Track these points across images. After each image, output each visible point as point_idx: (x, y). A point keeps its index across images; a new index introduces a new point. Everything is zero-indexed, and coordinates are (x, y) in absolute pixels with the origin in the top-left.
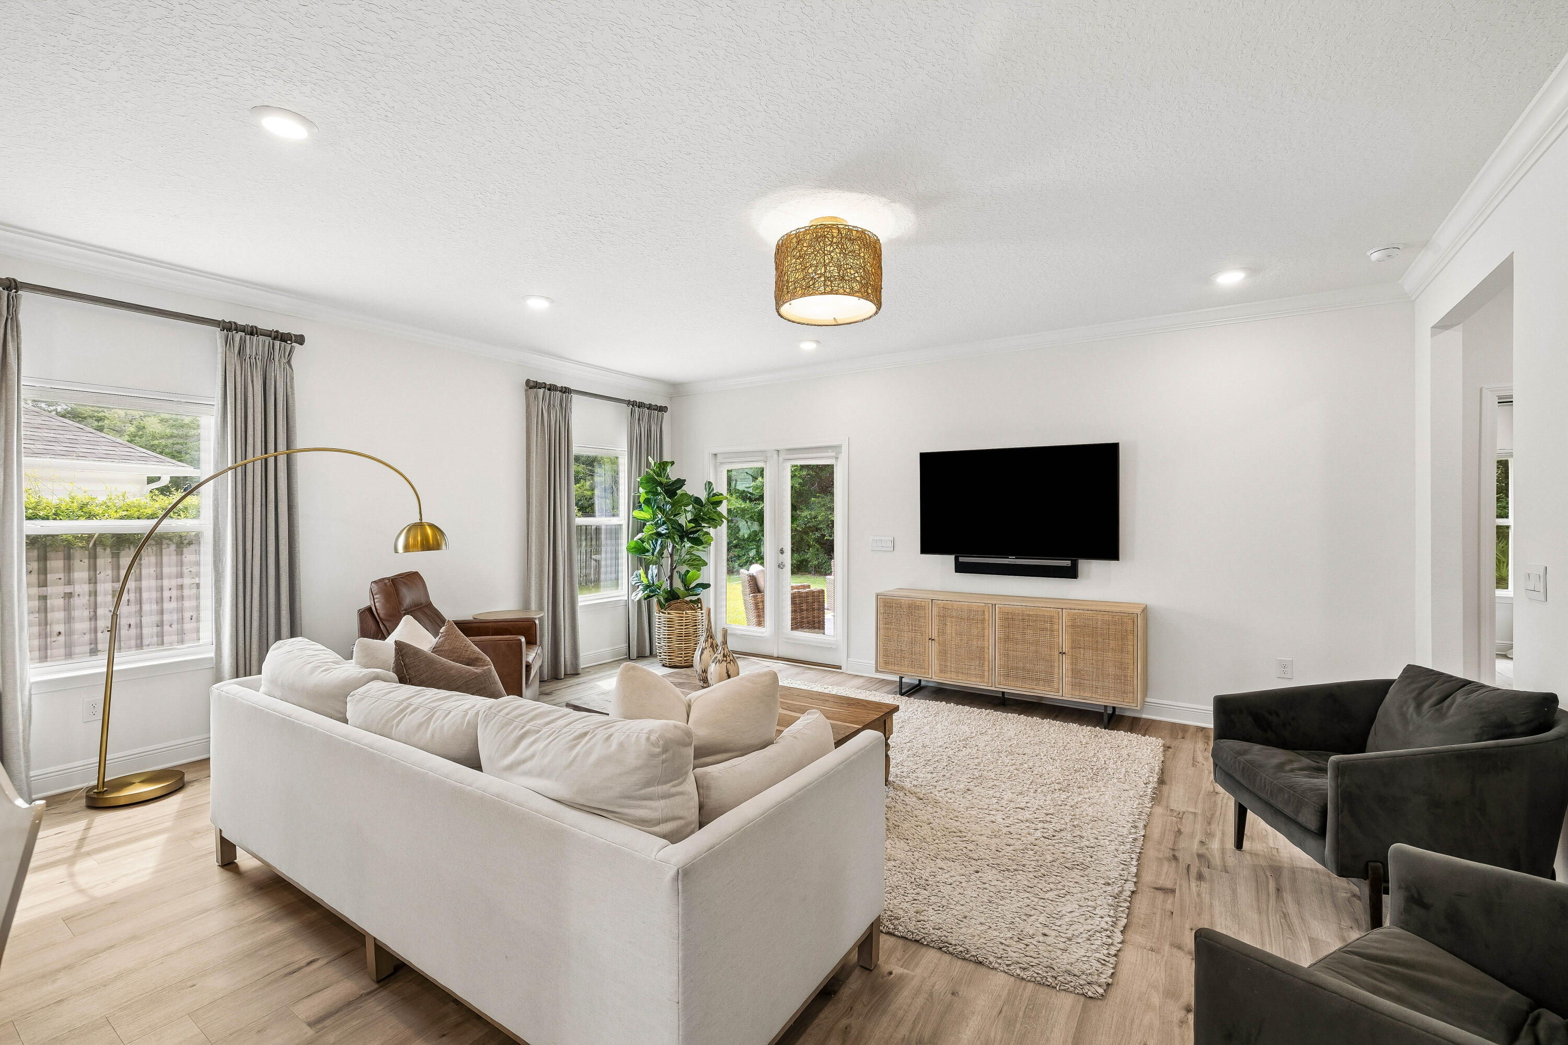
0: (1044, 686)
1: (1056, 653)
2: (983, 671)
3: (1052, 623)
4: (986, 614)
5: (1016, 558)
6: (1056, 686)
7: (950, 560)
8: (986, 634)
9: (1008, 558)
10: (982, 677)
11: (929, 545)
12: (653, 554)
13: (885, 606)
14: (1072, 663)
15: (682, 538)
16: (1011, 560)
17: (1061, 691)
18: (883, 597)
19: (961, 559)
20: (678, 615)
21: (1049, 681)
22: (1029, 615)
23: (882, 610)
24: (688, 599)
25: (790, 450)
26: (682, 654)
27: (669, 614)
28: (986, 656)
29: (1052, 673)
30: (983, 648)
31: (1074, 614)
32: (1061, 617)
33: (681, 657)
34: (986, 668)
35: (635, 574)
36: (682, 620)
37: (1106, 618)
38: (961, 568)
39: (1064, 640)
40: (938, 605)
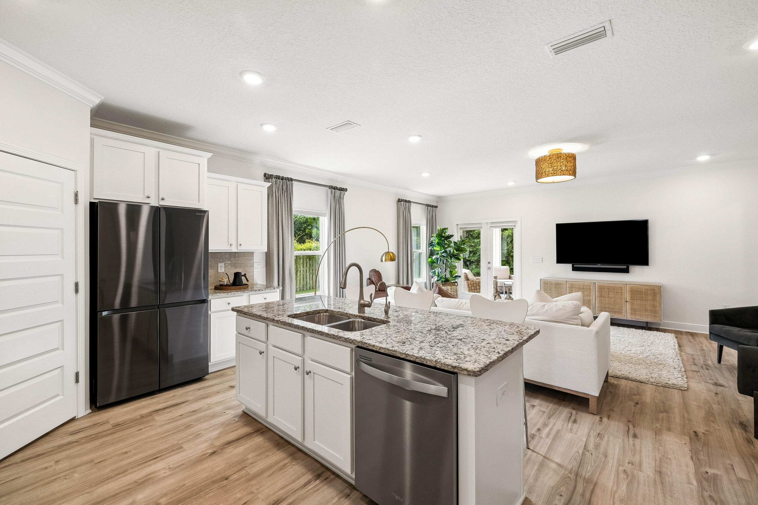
0: (618, 314)
1: (624, 301)
3: (621, 290)
4: (591, 286)
5: (601, 265)
6: (624, 314)
7: (570, 266)
8: (591, 294)
9: (597, 265)
11: (561, 259)
12: (437, 264)
13: (544, 283)
14: (631, 305)
15: (451, 257)
16: (599, 266)
17: (626, 316)
18: (543, 280)
19: (575, 266)
20: (451, 288)
21: (620, 312)
22: (611, 287)
23: (542, 285)
24: (452, 281)
25: (492, 223)
27: (446, 287)
28: (592, 303)
29: (622, 309)
30: (590, 300)
31: (632, 286)
32: (626, 287)
35: (431, 271)
37: (647, 288)
38: (574, 269)
39: (628, 296)
40: (569, 284)
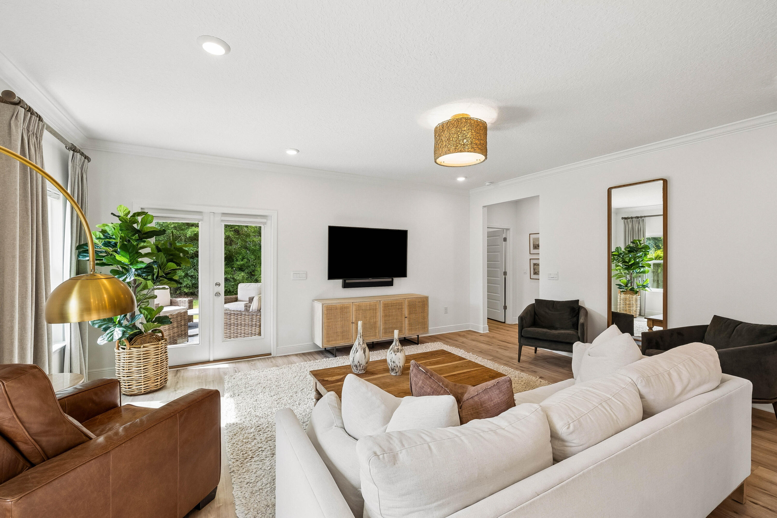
1: (403, 318)
2: (376, 333)
3: (402, 305)
4: (377, 306)
5: (372, 279)
6: (403, 332)
7: (339, 282)
8: (377, 315)
9: (369, 279)
10: (375, 336)
11: (332, 275)
13: (327, 310)
14: (409, 321)
17: (405, 334)
18: (326, 305)
19: (347, 281)
20: (156, 346)
21: (401, 330)
22: (394, 304)
23: (325, 312)
25: (224, 214)
26: (158, 379)
28: (377, 326)
29: (402, 327)
30: (376, 322)
31: (410, 300)
32: (405, 302)
33: (158, 382)
34: (377, 331)
36: (158, 350)
37: (419, 300)
38: (346, 286)
39: (406, 312)
40: (355, 305)
